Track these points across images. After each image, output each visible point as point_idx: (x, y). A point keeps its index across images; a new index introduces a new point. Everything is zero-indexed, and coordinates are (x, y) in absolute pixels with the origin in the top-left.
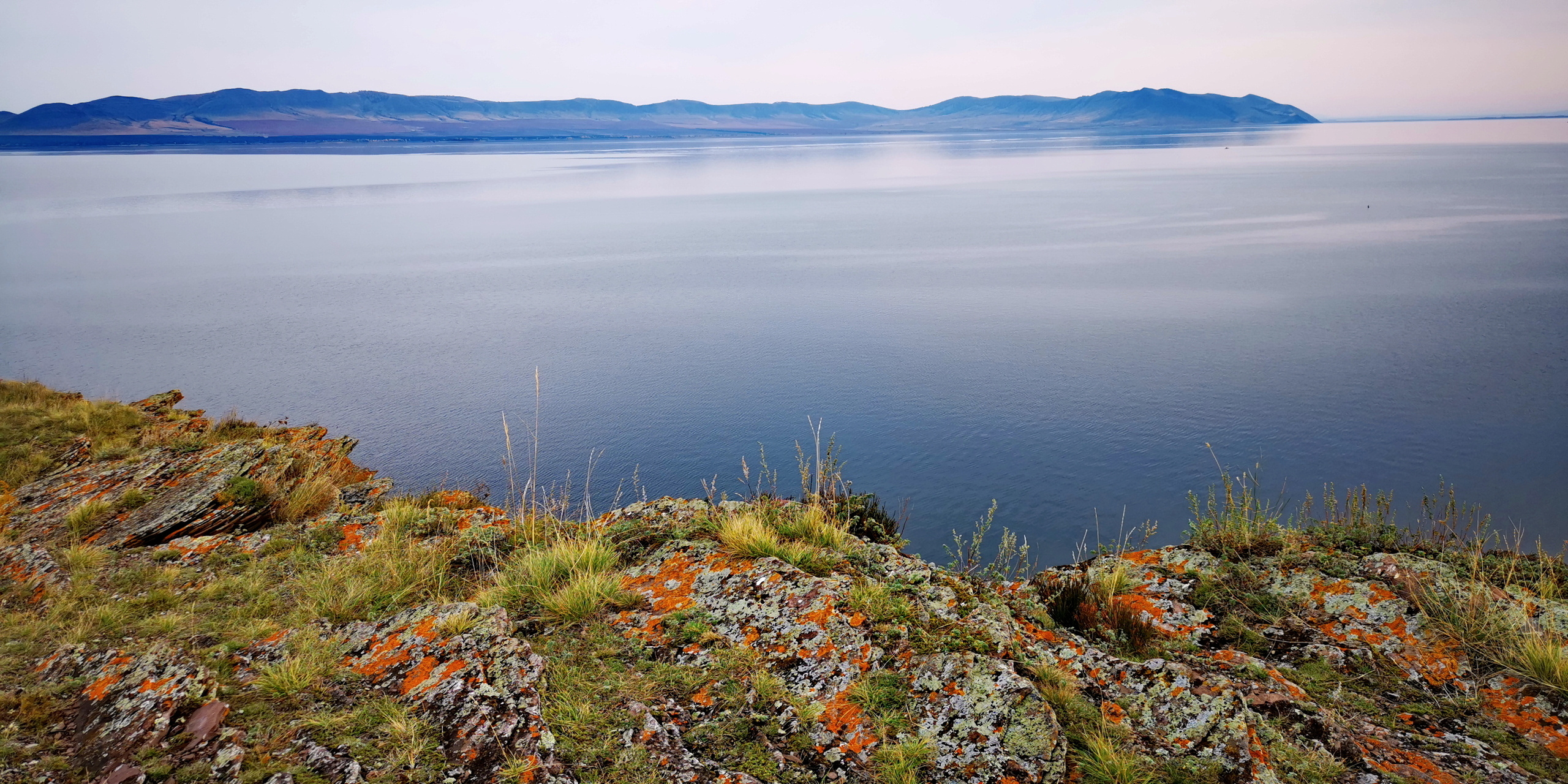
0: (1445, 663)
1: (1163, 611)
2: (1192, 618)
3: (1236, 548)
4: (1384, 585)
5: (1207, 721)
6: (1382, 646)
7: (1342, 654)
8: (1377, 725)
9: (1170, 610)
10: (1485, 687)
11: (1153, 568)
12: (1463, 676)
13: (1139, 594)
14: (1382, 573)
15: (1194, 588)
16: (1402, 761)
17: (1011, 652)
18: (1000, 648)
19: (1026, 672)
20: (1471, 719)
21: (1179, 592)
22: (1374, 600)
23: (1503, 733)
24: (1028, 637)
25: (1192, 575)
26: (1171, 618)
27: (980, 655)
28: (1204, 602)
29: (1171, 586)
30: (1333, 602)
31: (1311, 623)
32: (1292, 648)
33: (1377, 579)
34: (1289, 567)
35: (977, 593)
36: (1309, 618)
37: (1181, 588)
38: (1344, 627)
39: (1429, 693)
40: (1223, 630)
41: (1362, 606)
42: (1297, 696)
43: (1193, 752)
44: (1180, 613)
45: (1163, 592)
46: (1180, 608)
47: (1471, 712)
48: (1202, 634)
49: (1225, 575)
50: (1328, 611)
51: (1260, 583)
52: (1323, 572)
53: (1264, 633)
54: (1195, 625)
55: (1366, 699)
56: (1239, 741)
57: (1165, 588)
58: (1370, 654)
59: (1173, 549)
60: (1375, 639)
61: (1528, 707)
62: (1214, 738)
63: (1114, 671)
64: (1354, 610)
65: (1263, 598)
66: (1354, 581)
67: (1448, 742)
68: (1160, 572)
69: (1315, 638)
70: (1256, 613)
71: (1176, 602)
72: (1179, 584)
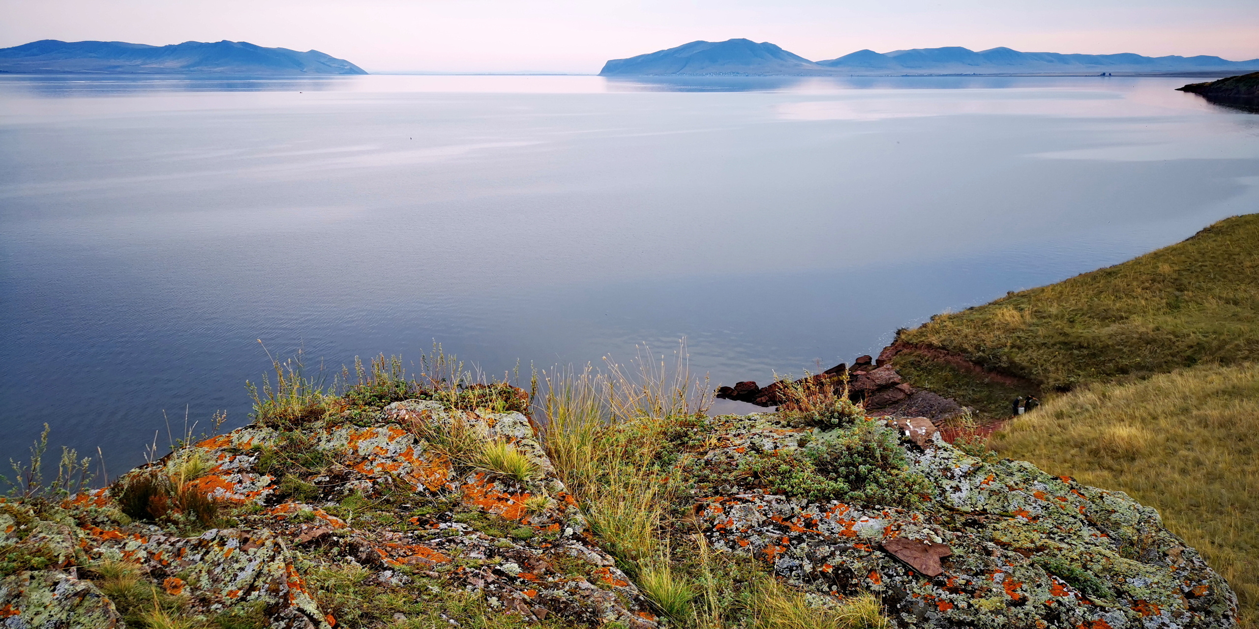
0: (439, 474)
1: (234, 484)
2: (258, 484)
3: (290, 420)
4: (398, 425)
5: (254, 570)
6: (398, 471)
7: (370, 484)
8: (394, 531)
9: (240, 482)
10: (465, 484)
11: (224, 450)
12: (451, 480)
13: (214, 474)
14: (398, 416)
15: (259, 459)
16: (411, 553)
17: (72, 559)
18: (61, 559)
19: (89, 573)
20: (457, 509)
21: (246, 465)
22: (392, 438)
23: (475, 513)
24: (94, 540)
25: (257, 449)
26: (241, 488)
27: (37, 572)
28: (266, 468)
29: (240, 462)
30: (365, 446)
31: (348, 466)
32: (336, 489)
33: (393, 422)
34: (331, 426)
35: (38, 513)
36: (347, 463)
37: (246, 461)
38: (371, 463)
39: (430, 498)
40: (282, 487)
41: (384, 445)
42: (337, 526)
43: (243, 599)
44: (248, 482)
45: (233, 468)
46: (247, 479)
47: (456, 504)
48: (267, 495)
49: (284, 443)
50: (361, 454)
51: (311, 443)
52: (355, 425)
53: (315, 482)
54: (261, 489)
55: (388, 514)
56: (279, 578)
57: (236, 464)
58: (390, 480)
59: (241, 430)
60: (393, 467)
61: (490, 491)
62: (259, 583)
63: (175, 550)
64: (378, 449)
65: (312, 455)
66: (377, 427)
67: (441, 530)
68: (230, 452)
69: (351, 477)
70: (308, 468)
71: (244, 474)
72: (246, 458)
